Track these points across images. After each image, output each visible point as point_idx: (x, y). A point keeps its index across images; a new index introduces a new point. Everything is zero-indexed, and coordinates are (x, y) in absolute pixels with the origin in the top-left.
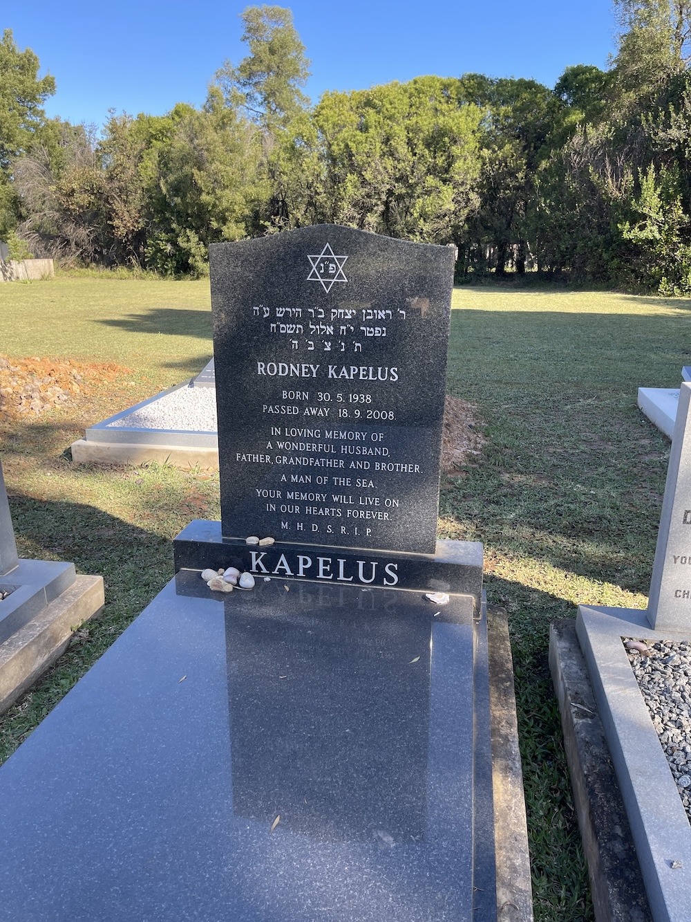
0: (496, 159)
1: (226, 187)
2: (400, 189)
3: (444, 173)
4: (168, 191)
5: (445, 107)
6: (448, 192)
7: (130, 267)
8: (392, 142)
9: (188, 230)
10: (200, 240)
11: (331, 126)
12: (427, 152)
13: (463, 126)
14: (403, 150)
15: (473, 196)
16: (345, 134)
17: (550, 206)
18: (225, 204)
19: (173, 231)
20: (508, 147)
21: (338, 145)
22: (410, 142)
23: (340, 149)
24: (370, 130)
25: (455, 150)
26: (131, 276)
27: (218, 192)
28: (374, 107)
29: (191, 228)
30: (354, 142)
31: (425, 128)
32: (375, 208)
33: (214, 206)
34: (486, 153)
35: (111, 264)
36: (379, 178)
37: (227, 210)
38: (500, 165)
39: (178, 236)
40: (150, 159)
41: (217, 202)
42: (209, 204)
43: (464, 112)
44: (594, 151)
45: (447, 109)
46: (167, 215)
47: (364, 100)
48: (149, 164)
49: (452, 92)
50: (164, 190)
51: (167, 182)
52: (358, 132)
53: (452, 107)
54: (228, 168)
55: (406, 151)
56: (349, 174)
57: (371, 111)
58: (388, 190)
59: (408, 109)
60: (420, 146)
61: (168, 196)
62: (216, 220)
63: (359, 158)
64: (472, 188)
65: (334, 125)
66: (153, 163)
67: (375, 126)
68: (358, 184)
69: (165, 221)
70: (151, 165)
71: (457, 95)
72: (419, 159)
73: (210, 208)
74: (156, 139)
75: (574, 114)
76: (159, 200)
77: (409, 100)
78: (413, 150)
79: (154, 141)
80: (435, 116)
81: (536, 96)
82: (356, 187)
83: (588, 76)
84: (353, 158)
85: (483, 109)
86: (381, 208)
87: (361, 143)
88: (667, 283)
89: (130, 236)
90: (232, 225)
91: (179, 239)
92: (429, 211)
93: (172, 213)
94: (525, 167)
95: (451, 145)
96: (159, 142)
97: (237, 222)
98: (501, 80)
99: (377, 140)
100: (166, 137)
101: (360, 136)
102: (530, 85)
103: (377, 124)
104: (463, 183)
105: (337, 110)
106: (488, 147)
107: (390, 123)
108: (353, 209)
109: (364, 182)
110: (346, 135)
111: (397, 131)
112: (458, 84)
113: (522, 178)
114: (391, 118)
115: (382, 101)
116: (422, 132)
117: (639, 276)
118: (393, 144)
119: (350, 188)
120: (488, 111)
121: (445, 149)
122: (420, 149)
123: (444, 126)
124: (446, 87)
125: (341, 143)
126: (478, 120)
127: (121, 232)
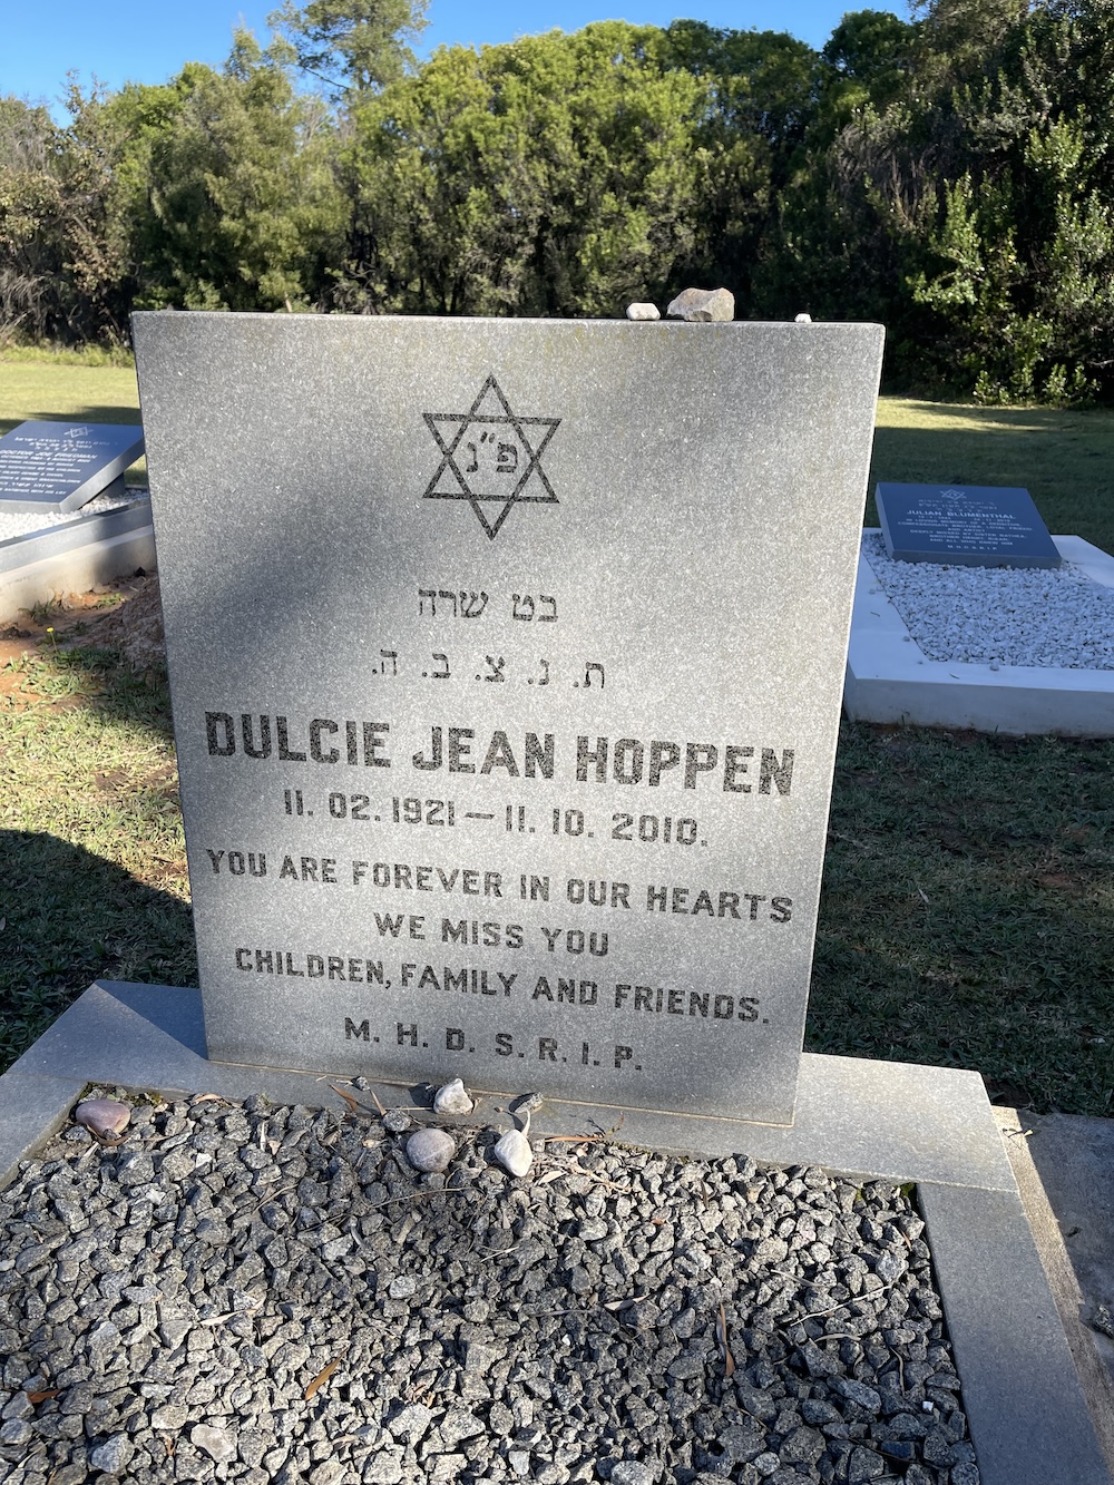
0: (721, 166)
1: (263, 207)
2: (561, 216)
3: (632, 190)
4: (165, 212)
5: (637, 74)
6: (639, 223)
7: (107, 346)
8: (546, 132)
9: (201, 282)
10: (223, 298)
11: (443, 102)
12: (605, 152)
13: (665, 106)
14: (565, 146)
15: (681, 230)
16: (466, 116)
17: (803, 248)
18: (263, 236)
19: (175, 282)
20: (740, 146)
21: (455, 136)
22: (576, 134)
23: (458, 144)
24: (510, 111)
25: (653, 149)
26: (108, 360)
27: (250, 213)
28: (517, 71)
29: (207, 278)
30: (482, 131)
31: (602, 110)
32: (519, 250)
33: (245, 239)
34: (704, 154)
35: (72, 339)
36: (525, 196)
37: (267, 246)
38: (727, 176)
39: (184, 291)
40: (136, 157)
41: (249, 232)
42: (235, 235)
43: (669, 84)
44: (878, 152)
45: (641, 77)
46: (166, 255)
47: (502, 59)
48: (134, 164)
49: (650, 50)
50: (158, 209)
51: (163, 195)
52: (489, 115)
53: (648, 74)
54: (266, 173)
55: (570, 148)
56: (472, 189)
57: (512, 78)
58: (541, 217)
59: (574, 77)
60: (593, 141)
61: (165, 221)
62: (250, 265)
63: (490, 159)
64: (681, 217)
65: (450, 101)
66: (141, 164)
67: (519, 105)
68: (490, 207)
69: (163, 266)
70: (138, 167)
71: (657, 54)
72: (593, 164)
73: (237, 243)
74: (148, 124)
75: (852, 92)
76: (151, 228)
77: (576, 62)
78: (581, 149)
79: (145, 126)
80: (622, 90)
81: (791, 61)
82: (484, 210)
83: (878, 28)
84: (480, 159)
85: (701, 78)
86: (529, 250)
87: (493, 133)
88: (989, 381)
89: (105, 291)
90: (277, 274)
91: (187, 297)
92: (607, 255)
93: (175, 250)
94: (768, 182)
95: (645, 141)
96: (154, 129)
97: (285, 269)
98: (735, 33)
99: (521, 128)
100: (166, 119)
101: (493, 121)
102: (782, 42)
103: (521, 101)
104: (666, 209)
105: (456, 78)
106: (708, 146)
107: (544, 99)
108: (481, 251)
109: (500, 204)
110: (469, 118)
111: (554, 114)
112: (661, 36)
113: (764, 201)
114: (546, 91)
115: (530, 62)
116: (598, 117)
117: (943, 368)
118: (549, 136)
119: (474, 212)
120: (709, 83)
121: (637, 148)
122: (594, 145)
123: (634, 106)
124: (639, 41)
125: (459, 133)
126: (692, 97)
127: (90, 281)
